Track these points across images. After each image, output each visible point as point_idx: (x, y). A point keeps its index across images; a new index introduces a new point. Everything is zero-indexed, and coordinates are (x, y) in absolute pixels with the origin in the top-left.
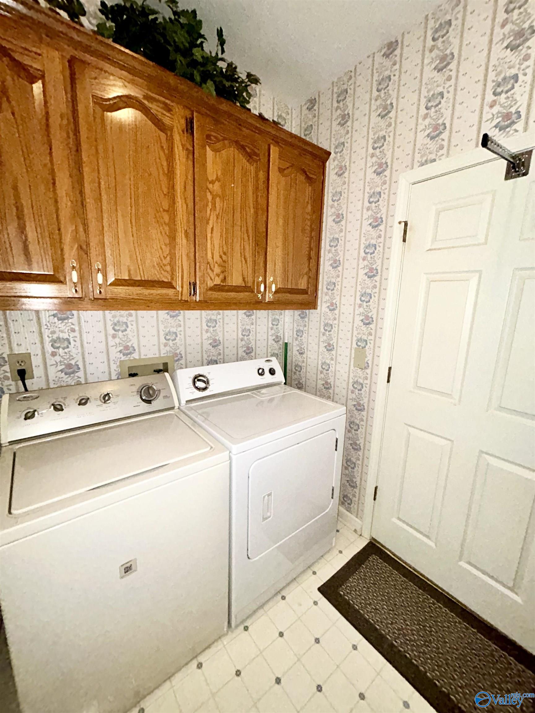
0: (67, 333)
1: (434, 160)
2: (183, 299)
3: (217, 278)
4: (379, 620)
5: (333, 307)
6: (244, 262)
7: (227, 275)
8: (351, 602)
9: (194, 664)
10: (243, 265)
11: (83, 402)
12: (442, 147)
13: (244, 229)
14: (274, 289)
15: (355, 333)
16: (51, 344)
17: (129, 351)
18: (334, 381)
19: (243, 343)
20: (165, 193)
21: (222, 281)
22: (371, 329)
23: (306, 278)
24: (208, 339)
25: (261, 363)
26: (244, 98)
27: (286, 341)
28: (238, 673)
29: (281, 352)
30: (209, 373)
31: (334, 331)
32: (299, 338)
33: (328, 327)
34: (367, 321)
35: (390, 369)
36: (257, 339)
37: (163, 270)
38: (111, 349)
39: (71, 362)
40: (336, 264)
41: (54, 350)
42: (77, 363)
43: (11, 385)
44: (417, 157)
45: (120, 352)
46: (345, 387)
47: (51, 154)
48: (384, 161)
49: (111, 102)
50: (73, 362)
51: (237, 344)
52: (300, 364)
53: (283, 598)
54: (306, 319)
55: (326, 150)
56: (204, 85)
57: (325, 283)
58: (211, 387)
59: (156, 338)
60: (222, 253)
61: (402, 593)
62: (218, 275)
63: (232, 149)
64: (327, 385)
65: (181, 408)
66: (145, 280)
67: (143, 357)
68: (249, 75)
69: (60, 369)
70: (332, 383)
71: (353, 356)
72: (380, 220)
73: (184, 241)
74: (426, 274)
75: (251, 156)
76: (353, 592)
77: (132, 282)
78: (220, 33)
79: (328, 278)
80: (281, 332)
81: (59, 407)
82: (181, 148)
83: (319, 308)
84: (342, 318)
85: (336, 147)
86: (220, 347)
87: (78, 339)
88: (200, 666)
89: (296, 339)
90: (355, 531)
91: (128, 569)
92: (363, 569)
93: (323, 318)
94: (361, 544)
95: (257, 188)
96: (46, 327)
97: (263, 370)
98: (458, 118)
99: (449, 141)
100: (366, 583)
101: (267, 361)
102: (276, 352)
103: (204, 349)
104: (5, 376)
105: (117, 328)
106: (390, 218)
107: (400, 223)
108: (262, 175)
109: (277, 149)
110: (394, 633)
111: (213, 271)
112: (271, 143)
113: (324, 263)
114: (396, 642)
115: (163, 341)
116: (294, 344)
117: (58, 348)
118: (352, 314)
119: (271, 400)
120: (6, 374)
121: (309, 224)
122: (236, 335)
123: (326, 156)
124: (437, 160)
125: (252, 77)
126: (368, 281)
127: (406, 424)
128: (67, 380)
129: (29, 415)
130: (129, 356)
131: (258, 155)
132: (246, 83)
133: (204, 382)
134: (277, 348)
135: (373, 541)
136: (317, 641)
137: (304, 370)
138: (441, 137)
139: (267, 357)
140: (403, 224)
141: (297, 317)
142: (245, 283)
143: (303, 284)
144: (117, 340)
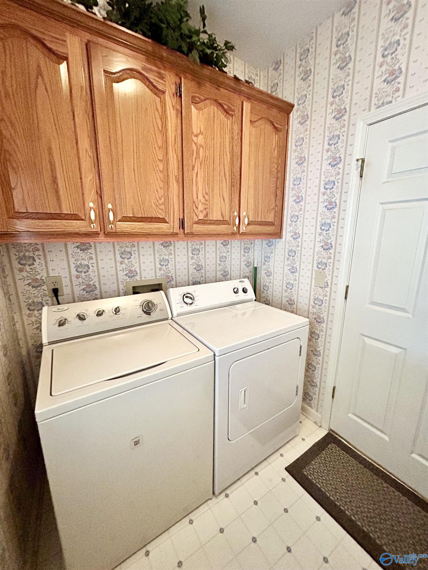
0: (87, 261)
1: (391, 102)
2: (174, 232)
3: (200, 214)
4: (339, 498)
5: (296, 236)
6: (222, 200)
7: (208, 211)
8: (314, 481)
9: (187, 520)
10: (222, 203)
11: (100, 314)
12: (398, 90)
13: (222, 174)
14: (246, 222)
15: (316, 257)
16: (75, 269)
17: (133, 274)
18: (297, 298)
19: (221, 267)
20: (160, 146)
21: (204, 217)
22: (331, 254)
23: (273, 212)
24: (193, 265)
25: (236, 283)
26: (222, 63)
27: (256, 266)
28: (222, 531)
29: (251, 274)
30: (195, 291)
31: (297, 256)
32: (267, 263)
33: (292, 253)
34: (327, 247)
35: (347, 287)
36: (232, 264)
37: (159, 208)
38: (119, 272)
39: (90, 283)
40: (299, 200)
41: (77, 273)
42: (95, 284)
43: (48, 300)
44: (374, 101)
45: (126, 275)
46: (307, 303)
47: (74, 119)
48: (343, 107)
49: (118, 75)
50: (91, 283)
51: (216, 268)
52: (267, 284)
53: (257, 474)
54: (273, 247)
55: (290, 103)
56: (190, 55)
57: (289, 216)
58: (196, 303)
59: (153, 264)
60: (204, 193)
61: (358, 477)
62: (202, 212)
63: (213, 107)
64: (291, 301)
65: (173, 318)
66: (145, 217)
67: (143, 279)
68: (226, 43)
69: (82, 288)
70: (295, 300)
71: (314, 276)
72: (339, 159)
73: (175, 184)
74: (382, 204)
75: (227, 112)
76: (315, 473)
77: (135, 219)
78: (202, 11)
79: (292, 212)
80: (252, 258)
81: (82, 316)
82: (172, 108)
83: (284, 237)
84: (305, 245)
85: (299, 100)
86: (203, 271)
87: (95, 265)
88: (191, 522)
89: (264, 264)
90: (315, 423)
91: (136, 443)
92: (323, 454)
93: (287, 246)
94: (321, 434)
95: (233, 138)
96: (72, 256)
97: (238, 289)
98: (414, 62)
99: (405, 83)
100: (326, 466)
101: (241, 281)
102: (248, 275)
103: (190, 272)
104: (44, 293)
105: (123, 256)
106: (347, 157)
107: (357, 160)
108: (236, 128)
109: (249, 105)
110: (352, 510)
111: (197, 208)
112: (244, 100)
113: (288, 199)
114: (354, 517)
115: (158, 266)
116: (263, 268)
117: (81, 272)
118: (313, 241)
119: (244, 314)
120: (45, 292)
121: (276, 167)
122: (215, 261)
123: (290, 108)
124: (394, 101)
125: (229, 45)
126: (327, 213)
127: (362, 335)
128: (87, 297)
129: (62, 322)
130: (133, 278)
131: (233, 111)
132: (224, 50)
133: (191, 298)
134: (248, 271)
135: (331, 432)
136: (286, 511)
137: (270, 290)
138: (397, 81)
139: (240, 279)
140: (361, 161)
141: (265, 245)
142: (223, 217)
143: (270, 218)
144: (124, 266)
